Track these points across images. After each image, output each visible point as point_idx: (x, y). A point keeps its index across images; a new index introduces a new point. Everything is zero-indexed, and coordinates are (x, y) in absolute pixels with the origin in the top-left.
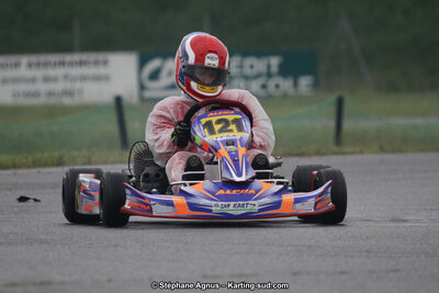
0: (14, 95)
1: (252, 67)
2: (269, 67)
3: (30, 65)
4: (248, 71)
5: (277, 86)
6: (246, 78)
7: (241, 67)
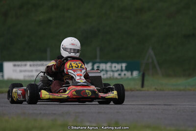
0: (24, 77)
1: (115, 67)
2: (122, 67)
3: (30, 65)
4: (113, 69)
5: (125, 74)
6: (113, 71)
7: (111, 67)
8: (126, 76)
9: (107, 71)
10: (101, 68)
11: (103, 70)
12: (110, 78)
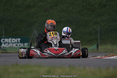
1: (14, 40)
2: (18, 40)
4: (13, 42)
6: (12, 43)
8: (21, 46)
9: (9, 43)
10: (5, 41)
11: (6, 42)
12: (11, 47)
